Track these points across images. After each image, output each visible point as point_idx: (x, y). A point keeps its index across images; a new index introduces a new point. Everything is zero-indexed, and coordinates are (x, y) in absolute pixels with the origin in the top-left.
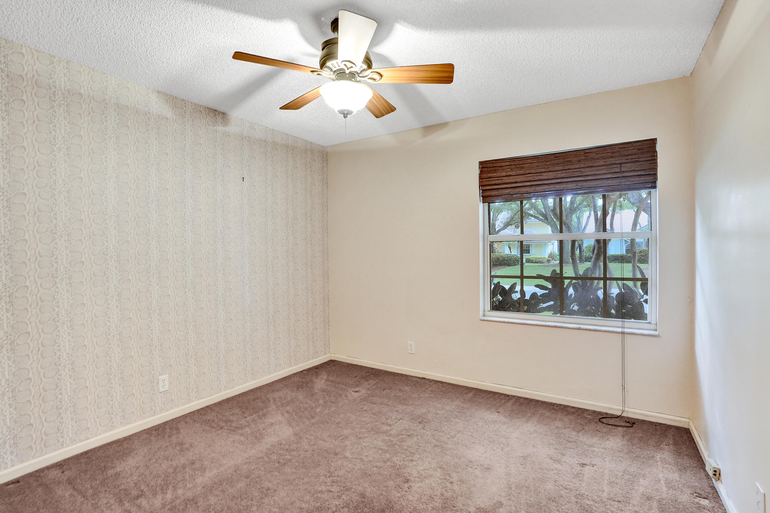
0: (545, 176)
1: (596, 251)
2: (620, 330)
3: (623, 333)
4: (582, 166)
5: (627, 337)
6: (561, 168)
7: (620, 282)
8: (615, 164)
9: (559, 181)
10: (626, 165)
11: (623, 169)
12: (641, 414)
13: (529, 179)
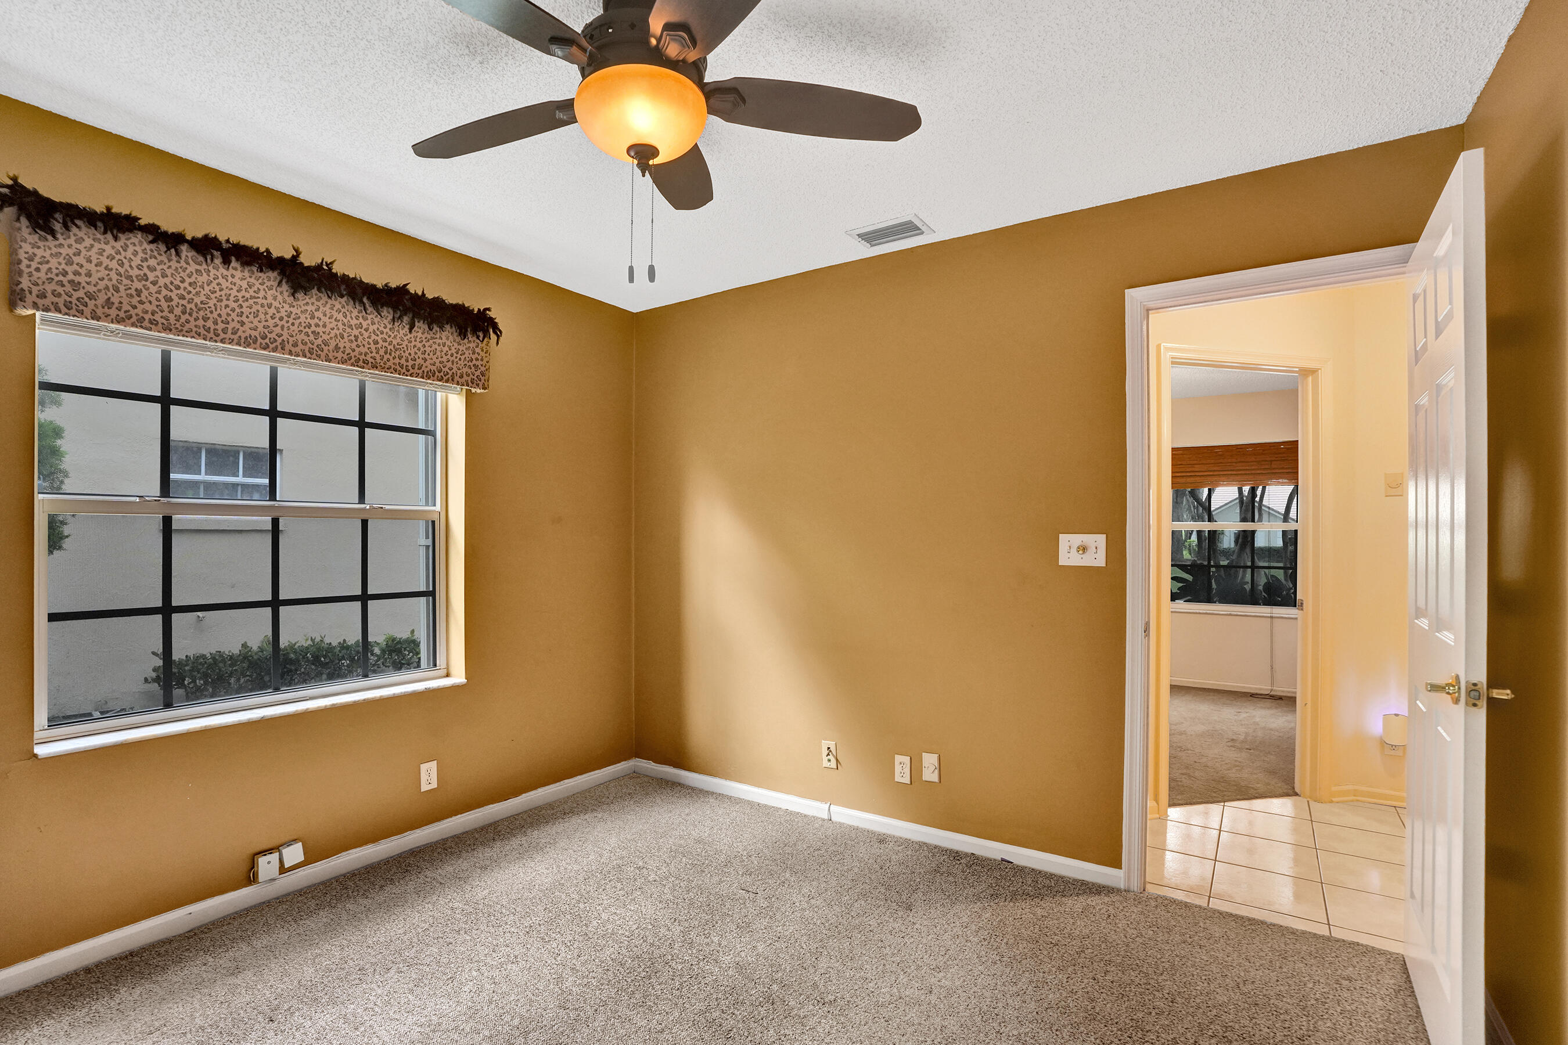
0: (1197, 468)
1: (1240, 540)
2: (1269, 615)
3: (1271, 617)
4: (1234, 460)
5: (1275, 620)
6: (1212, 461)
7: (1267, 571)
8: (1266, 461)
9: (1211, 473)
10: (1275, 462)
11: (1273, 466)
12: (1289, 692)
13: (1181, 470)
